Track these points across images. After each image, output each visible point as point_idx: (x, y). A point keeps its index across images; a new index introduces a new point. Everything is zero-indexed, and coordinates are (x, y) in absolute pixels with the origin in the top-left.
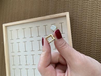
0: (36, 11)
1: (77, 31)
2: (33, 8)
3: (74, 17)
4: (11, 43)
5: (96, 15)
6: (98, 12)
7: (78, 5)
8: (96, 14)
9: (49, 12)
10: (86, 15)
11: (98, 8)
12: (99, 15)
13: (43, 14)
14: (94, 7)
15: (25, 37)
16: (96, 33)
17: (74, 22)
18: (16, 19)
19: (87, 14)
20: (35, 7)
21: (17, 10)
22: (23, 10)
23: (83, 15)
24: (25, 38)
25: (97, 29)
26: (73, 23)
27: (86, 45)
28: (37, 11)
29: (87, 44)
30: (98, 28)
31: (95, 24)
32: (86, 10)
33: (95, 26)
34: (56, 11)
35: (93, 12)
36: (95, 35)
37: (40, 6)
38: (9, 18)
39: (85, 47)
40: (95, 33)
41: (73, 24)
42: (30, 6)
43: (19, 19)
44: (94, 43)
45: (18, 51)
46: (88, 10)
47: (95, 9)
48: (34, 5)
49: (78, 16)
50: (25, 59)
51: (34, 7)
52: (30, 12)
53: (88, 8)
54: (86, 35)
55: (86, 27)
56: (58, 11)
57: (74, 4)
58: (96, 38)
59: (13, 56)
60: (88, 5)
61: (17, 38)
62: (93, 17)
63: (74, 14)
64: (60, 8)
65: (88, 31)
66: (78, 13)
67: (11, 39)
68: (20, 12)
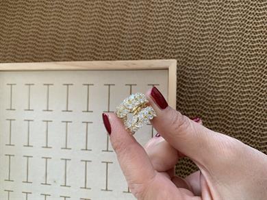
1: (190, 109)
2: (80, 29)
3: (187, 71)
4: (8, 120)
5: (244, 76)
6: (250, 68)
7: (203, 42)
8: (245, 71)
9: (123, 48)
10: (219, 72)
11: (252, 58)
12: (252, 78)
13: (107, 50)
14: (242, 54)
16: (239, 123)
17: (187, 85)
18: (28, 51)
19: (224, 68)
20: (87, 27)
21: (34, 26)
22: (53, 29)
23: (212, 71)
24: (48, 110)
25: (243, 113)
26: (184, 87)
28: (90, 40)
30: (245, 110)
31: (240, 99)
32: (222, 58)
33: (239, 103)
34: (143, 47)
35: (239, 66)
36: (234, 126)
37: (102, 29)
38: (7, 45)
40: (235, 122)
41: (183, 89)
42: (73, 23)
43: (37, 52)
45: (26, 144)
46: (227, 58)
47: (244, 59)
48: (85, 22)
50: (44, 168)
52: (69, 39)
53: (226, 54)
54: (213, 122)
55: (217, 102)
56: (146, 47)
57: (194, 36)
59: (10, 156)
60: (228, 45)
61: (27, 108)
62: (236, 80)
63: (189, 65)
64: (154, 42)
65: (218, 114)
66: (201, 63)
67: (9, 108)
68: (42, 33)
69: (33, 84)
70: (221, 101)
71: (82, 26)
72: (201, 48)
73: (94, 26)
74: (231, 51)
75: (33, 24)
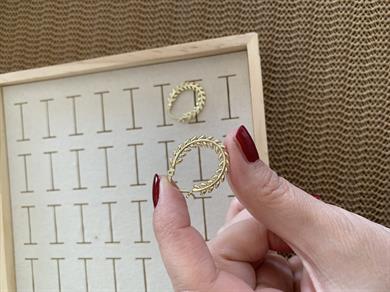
0: (126, 26)
1: (286, 110)
2: (112, 15)
3: (275, 55)
4: (20, 155)
5: (363, 51)
6: (370, 37)
7: (295, 9)
8: (363, 43)
9: (178, 34)
10: (323, 50)
11: (371, 23)
12: (375, 51)
13: (154, 40)
14: (356, 18)
15: (78, 132)
16: (362, 121)
17: (278, 75)
18: (41, 56)
19: (329, 43)
20: (122, 10)
21: (47, 20)
22: (73, 20)
23: (313, 50)
24: (76, 134)
25: (367, 106)
26: (273, 78)
27: (319, 167)
28: (128, 28)
29: (325, 161)
30: (370, 101)
31: (360, 86)
32: (325, 29)
33: (359, 93)
34: (207, 28)
35: (353, 37)
36: (356, 127)
37: (144, 10)
38: (11, 53)
39: (318, 174)
41: (273, 82)
42: (102, 8)
43: (53, 56)
44: (353, 157)
45: (50, 188)
46: (334, 28)
47: (360, 26)
48: (119, 5)
49: (294, 51)
50: (79, 219)
51: (117, 10)
52: (99, 31)
53: (331, 22)
54: (323, 126)
55: (324, 94)
56: (212, 28)
57: (279, 2)
58: (360, 139)
59: (28, 207)
60: (333, 9)
61: (46, 135)
62: (351, 58)
63: (277, 45)
64: (222, 18)
65: (329, 113)
66: (295, 40)
67: (21, 138)
68: (58, 28)
69: (51, 100)
70: (331, 92)
71: (114, 11)
72: (293, 18)
73: (132, 8)
74: (338, 16)
75: (45, 17)
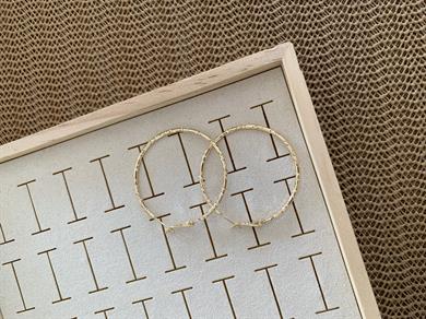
8: (414, 29)
9: (179, 62)
10: (367, 46)
23: (354, 49)
24: (77, 219)
32: (364, 20)
39: (396, 201)
46: (375, 17)
47: (405, 8)
56: (221, 46)
63: (309, 52)
64: (232, 32)
65: (392, 122)
66: (330, 41)
72: (321, 15)
